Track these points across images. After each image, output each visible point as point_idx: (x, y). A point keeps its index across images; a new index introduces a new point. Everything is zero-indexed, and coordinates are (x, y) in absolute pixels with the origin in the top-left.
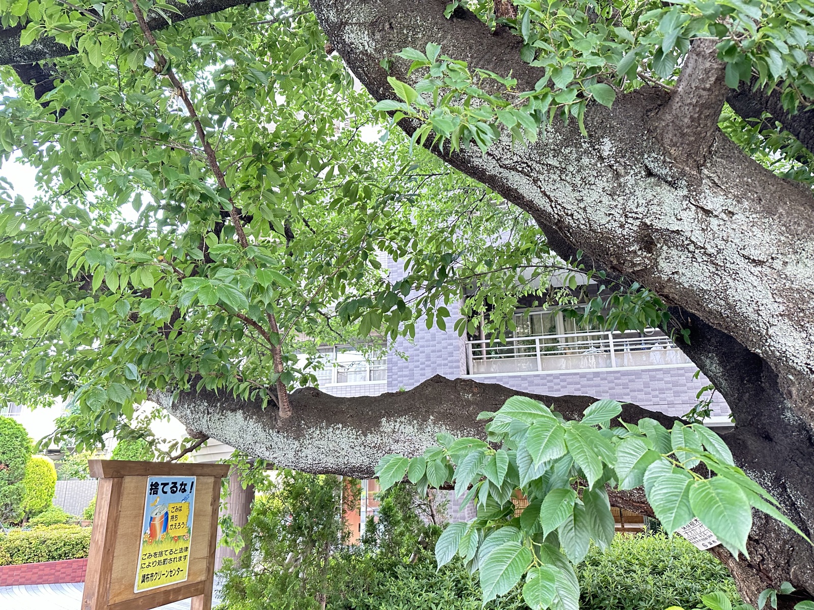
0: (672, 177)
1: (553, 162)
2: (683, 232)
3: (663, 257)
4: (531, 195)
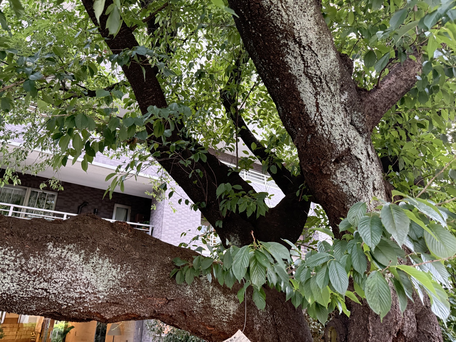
2: (361, 160)
3: (340, 171)
4: (308, 101)
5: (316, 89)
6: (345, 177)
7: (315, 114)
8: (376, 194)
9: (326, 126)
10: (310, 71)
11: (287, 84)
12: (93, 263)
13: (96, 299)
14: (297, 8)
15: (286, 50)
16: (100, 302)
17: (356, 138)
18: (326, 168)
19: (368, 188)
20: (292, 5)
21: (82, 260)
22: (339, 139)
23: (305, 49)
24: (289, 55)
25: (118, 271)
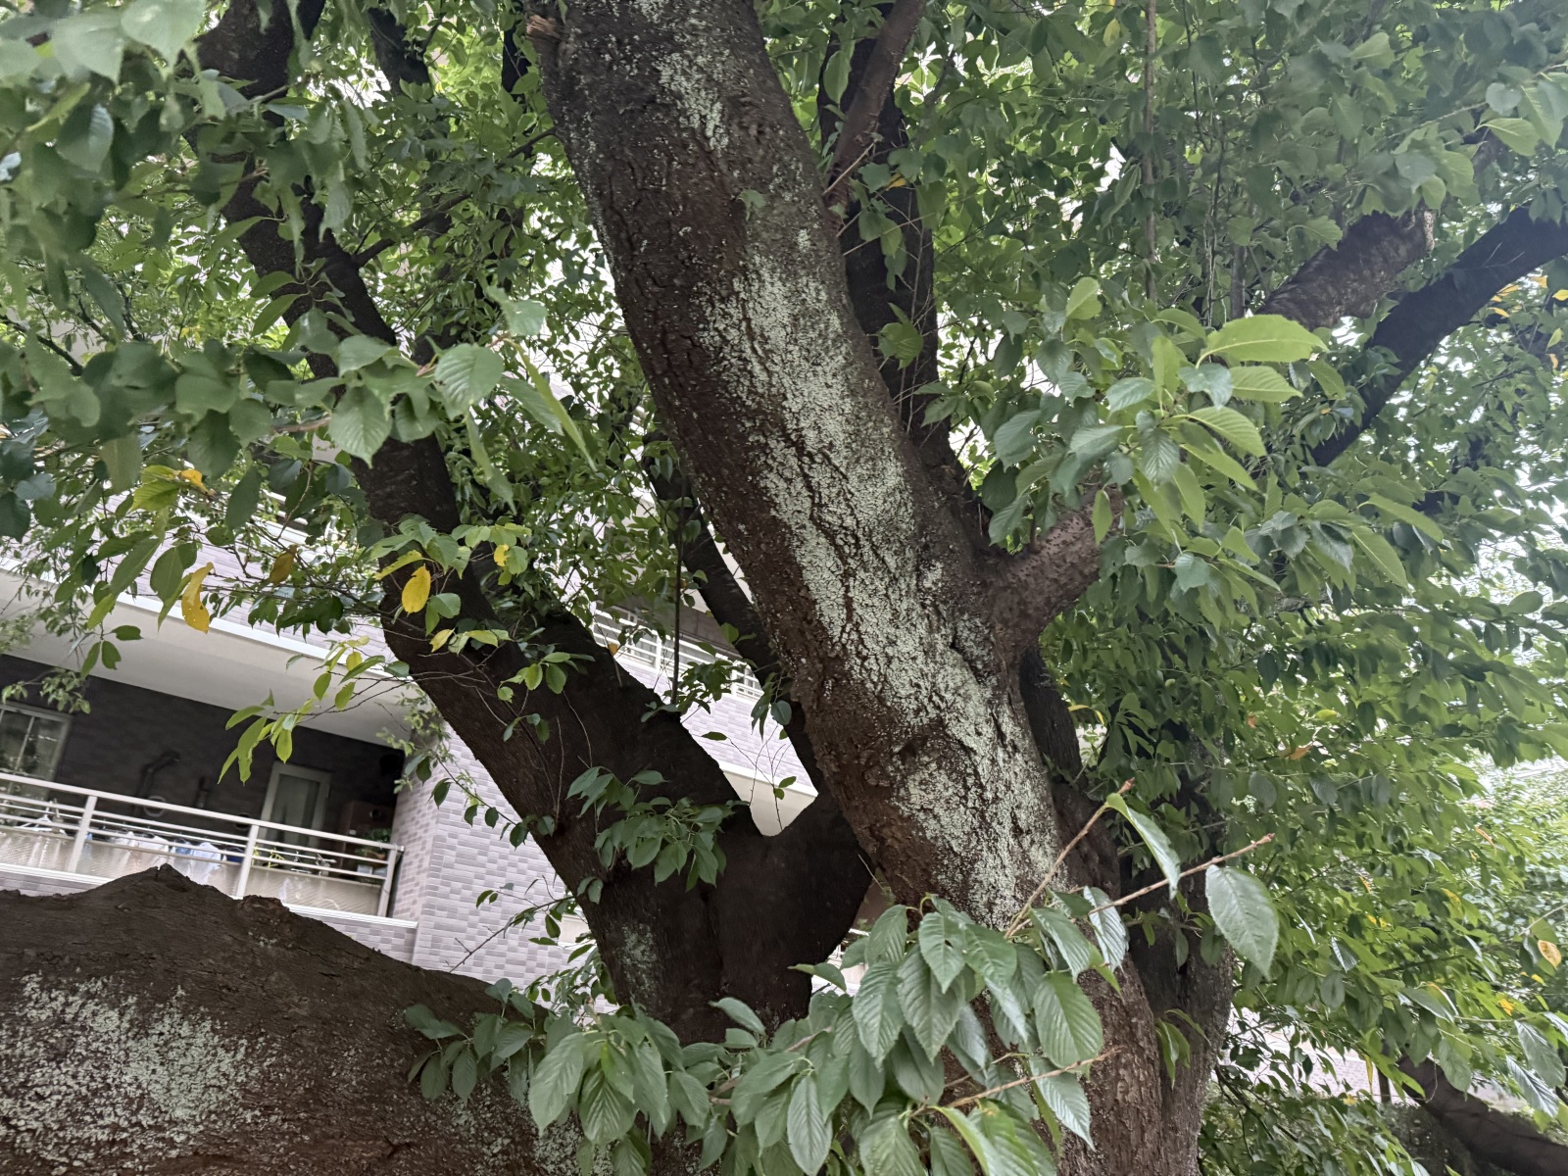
0: (985, 666)
1: (891, 562)
2: (975, 753)
3: (917, 778)
4: (823, 591)
5: (845, 563)
6: (931, 797)
7: (844, 627)
8: (1026, 843)
9: (872, 660)
10: (829, 518)
11: (768, 544)
12: (161, 1034)
13: (161, 1145)
14: (796, 354)
15: (763, 459)
16: (174, 1153)
17: (962, 691)
18: (877, 771)
19: (998, 828)
20: (782, 345)
21: (128, 1026)
22: (908, 697)
23: (814, 462)
24: (771, 470)
25: (239, 1057)
